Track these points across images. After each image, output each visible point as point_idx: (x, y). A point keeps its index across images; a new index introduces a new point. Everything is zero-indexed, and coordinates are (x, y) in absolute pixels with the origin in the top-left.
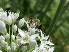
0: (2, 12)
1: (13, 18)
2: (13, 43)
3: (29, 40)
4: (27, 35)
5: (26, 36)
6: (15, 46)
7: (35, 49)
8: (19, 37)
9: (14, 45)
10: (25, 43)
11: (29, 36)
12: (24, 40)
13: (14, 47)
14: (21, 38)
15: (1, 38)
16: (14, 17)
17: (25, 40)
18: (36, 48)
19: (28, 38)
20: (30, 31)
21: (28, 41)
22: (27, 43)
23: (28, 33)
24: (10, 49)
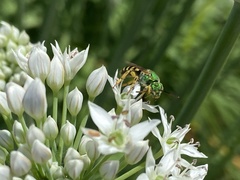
0: (25, 45)
1: (68, 65)
2: (72, 152)
3: (125, 141)
4: (120, 125)
5: (117, 126)
6: (77, 162)
7: (145, 172)
8: (94, 131)
9: (73, 158)
10: (113, 150)
11: (124, 127)
12: (110, 141)
13: (74, 165)
14: (98, 135)
15: (33, 132)
16: (71, 64)
17: (113, 142)
18: (149, 169)
19: (123, 133)
20: (127, 112)
21: (123, 146)
22: (121, 151)
23: (122, 117)
24: (61, 172)
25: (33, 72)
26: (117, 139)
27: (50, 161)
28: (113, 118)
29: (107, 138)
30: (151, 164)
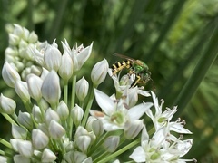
1: (75, 59)
3: (125, 120)
4: (120, 107)
5: (117, 108)
8: (99, 113)
9: (82, 135)
10: (115, 127)
11: (124, 109)
12: (112, 120)
14: (102, 116)
16: (78, 58)
17: (115, 121)
19: (122, 114)
20: (126, 97)
21: (123, 124)
22: (121, 128)
23: (122, 101)
24: (71, 146)
25: (48, 65)
26: (118, 119)
27: (63, 137)
28: (115, 101)
29: (110, 118)
30: (145, 139)
